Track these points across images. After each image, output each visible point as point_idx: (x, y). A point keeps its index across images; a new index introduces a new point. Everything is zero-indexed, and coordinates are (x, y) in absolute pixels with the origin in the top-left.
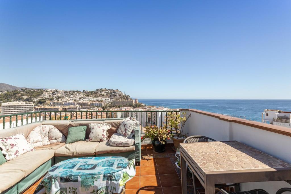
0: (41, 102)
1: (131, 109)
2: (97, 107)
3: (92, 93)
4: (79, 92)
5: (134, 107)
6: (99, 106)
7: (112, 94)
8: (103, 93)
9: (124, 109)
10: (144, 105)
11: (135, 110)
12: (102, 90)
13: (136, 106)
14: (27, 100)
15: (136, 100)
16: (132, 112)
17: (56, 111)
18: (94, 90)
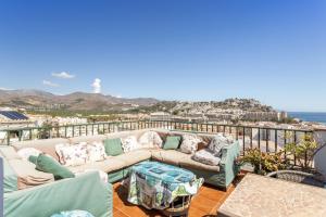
0: (175, 113)
1: (274, 125)
2: (227, 120)
3: (220, 104)
4: (207, 103)
5: (279, 123)
6: (229, 119)
7: (245, 104)
8: (234, 104)
9: (262, 124)
10: (298, 120)
11: (279, 127)
12: (232, 101)
13: (283, 121)
14: (165, 111)
15: (283, 113)
16: (276, 130)
17: (186, 121)
18: (223, 100)
